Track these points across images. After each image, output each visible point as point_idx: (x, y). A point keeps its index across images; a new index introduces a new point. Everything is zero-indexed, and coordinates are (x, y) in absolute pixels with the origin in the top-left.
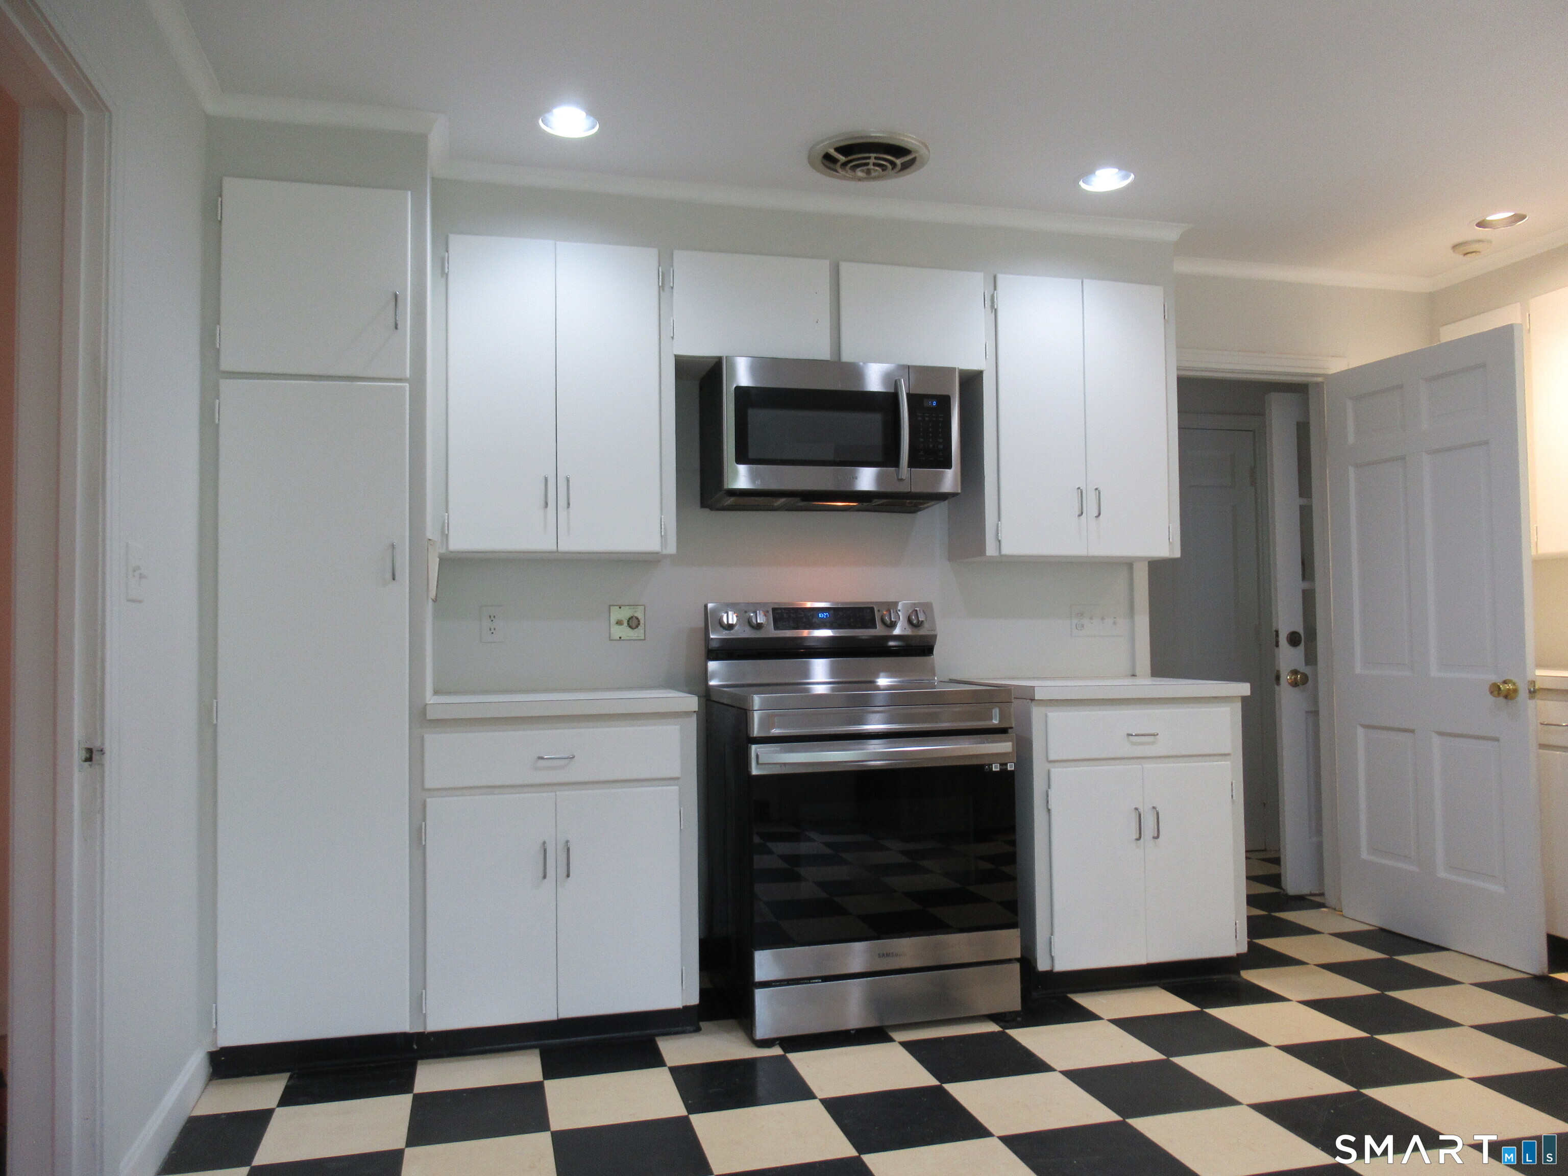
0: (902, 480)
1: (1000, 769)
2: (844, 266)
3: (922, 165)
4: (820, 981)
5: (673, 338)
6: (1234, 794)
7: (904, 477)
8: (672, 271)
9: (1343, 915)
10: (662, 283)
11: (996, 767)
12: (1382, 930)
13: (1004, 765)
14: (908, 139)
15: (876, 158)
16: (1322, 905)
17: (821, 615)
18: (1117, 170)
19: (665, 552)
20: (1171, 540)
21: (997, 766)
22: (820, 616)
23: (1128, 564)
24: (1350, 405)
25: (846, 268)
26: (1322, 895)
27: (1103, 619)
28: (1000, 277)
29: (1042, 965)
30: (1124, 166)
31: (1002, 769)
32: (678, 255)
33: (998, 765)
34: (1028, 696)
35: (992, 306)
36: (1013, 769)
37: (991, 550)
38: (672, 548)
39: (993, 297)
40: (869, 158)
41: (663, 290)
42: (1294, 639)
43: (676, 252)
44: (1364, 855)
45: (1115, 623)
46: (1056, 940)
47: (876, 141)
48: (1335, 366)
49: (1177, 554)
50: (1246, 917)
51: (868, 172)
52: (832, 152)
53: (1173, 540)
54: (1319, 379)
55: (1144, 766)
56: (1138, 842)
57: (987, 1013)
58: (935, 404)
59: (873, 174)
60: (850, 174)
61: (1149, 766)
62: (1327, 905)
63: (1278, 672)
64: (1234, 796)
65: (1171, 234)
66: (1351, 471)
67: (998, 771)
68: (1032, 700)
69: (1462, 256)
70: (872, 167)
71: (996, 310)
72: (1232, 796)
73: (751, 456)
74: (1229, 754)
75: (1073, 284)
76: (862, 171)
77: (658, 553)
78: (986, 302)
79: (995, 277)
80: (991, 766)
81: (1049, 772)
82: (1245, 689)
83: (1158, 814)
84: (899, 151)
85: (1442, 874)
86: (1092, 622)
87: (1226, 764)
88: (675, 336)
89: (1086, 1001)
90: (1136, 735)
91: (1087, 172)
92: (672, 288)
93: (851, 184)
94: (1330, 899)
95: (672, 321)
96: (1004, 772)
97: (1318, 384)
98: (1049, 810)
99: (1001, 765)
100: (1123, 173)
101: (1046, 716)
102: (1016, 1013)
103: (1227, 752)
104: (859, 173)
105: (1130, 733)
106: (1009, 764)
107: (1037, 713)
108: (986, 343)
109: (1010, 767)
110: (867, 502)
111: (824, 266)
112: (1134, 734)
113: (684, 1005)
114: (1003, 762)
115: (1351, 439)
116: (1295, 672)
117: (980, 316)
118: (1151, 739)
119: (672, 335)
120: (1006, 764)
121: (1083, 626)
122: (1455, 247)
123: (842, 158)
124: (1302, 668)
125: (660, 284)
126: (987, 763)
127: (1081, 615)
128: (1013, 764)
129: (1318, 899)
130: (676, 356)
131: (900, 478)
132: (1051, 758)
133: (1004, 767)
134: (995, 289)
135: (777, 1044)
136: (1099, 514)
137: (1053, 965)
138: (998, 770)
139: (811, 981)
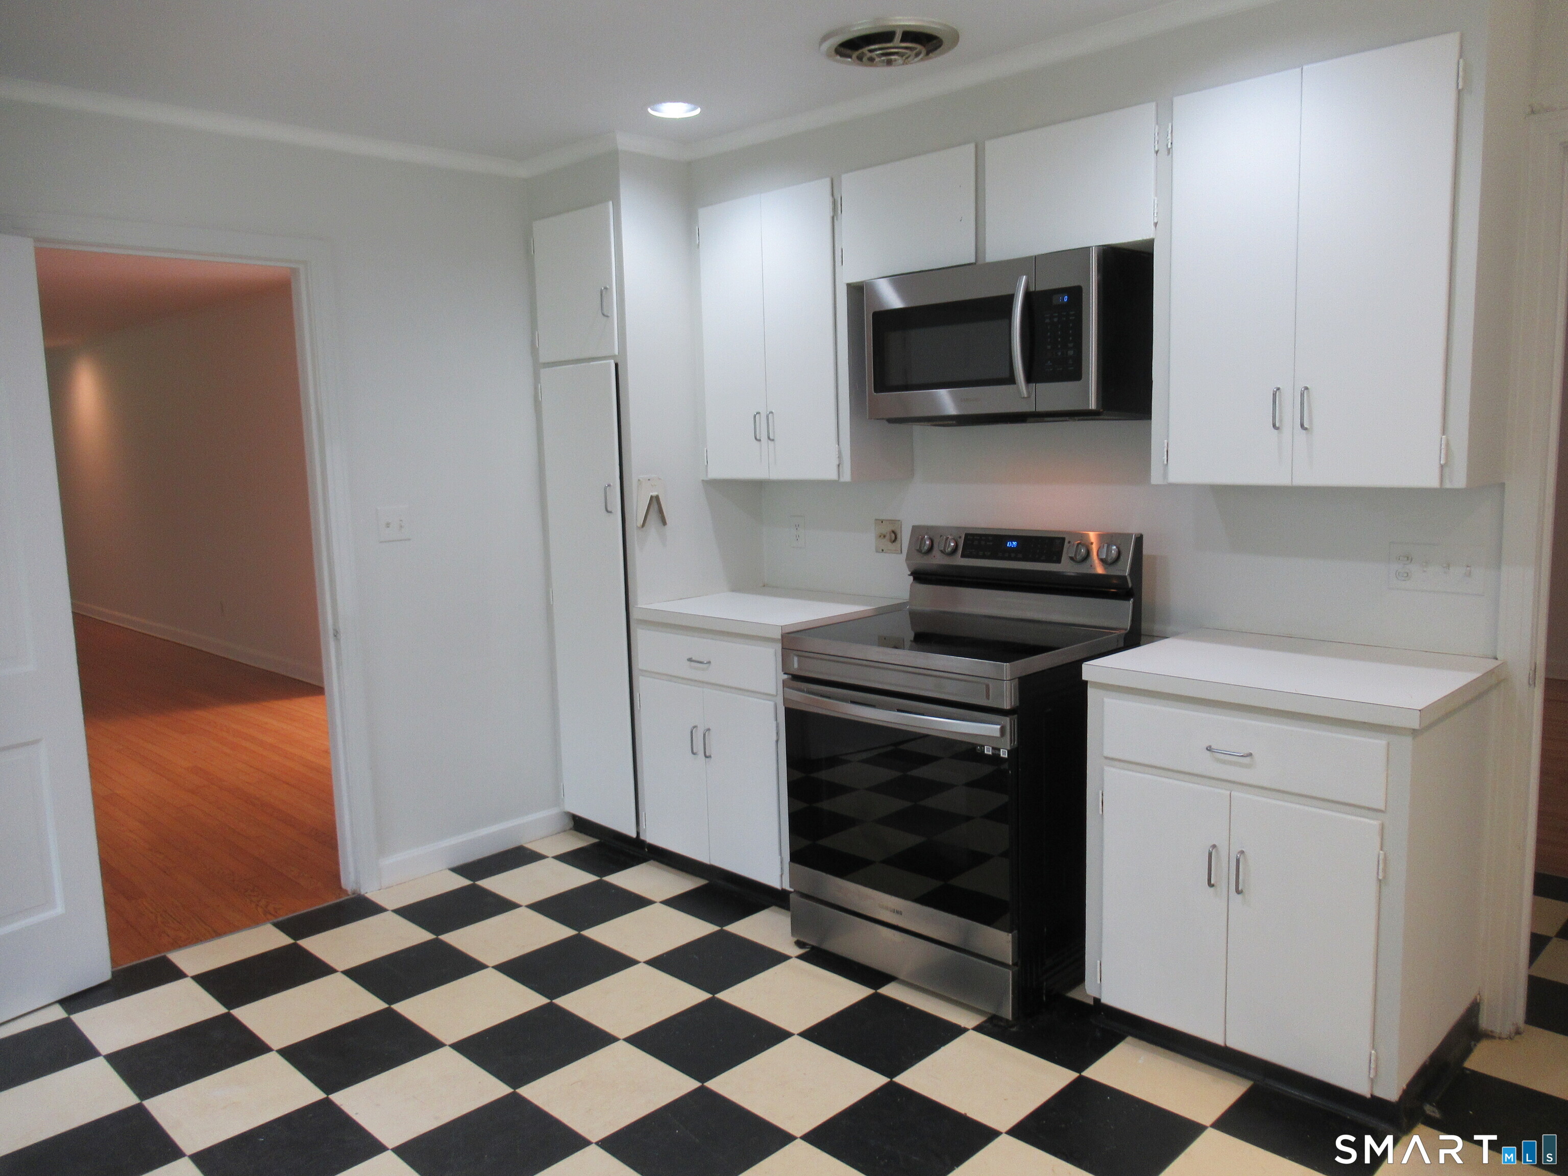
0: (1026, 398)
1: (992, 753)
2: (989, 146)
7: (1025, 395)
8: (841, 197)
13: (996, 749)
17: (1010, 544)
19: (842, 480)
20: (1443, 462)
21: (989, 749)
22: (1008, 545)
27: (1446, 566)
28: (1177, 101)
31: (995, 754)
32: (845, 179)
35: (1167, 146)
37: (1156, 478)
38: (847, 477)
39: (1167, 133)
41: (835, 219)
43: (843, 177)
45: (1468, 575)
46: (1104, 967)
49: (1459, 482)
53: (1447, 459)
55: (1233, 793)
58: (1066, 299)
61: (1240, 795)
67: (990, 755)
71: (1171, 150)
73: (890, 382)
74: (1380, 811)
77: (837, 481)
78: (1158, 143)
79: (1172, 105)
80: (983, 748)
81: (1103, 769)
86: (1426, 570)
92: (841, 215)
95: (841, 249)
98: (1102, 816)
99: (993, 748)
101: (1103, 701)
106: (1001, 750)
107: (1093, 696)
108: (1156, 199)
109: (1001, 753)
113: (782, 887)
114: (995, 746)
117: (1148, 165)
120: (999, 750)
121: (1408, 575)
125: (833, 214)
126: (978, 743)
127: (1406, 558)
128: (1006, 751)
130: (847, 285)
132: (1106, 753)
133: (997, 752)
134: (1172, 120)
137: (1100, 994)
138: (990, 753)
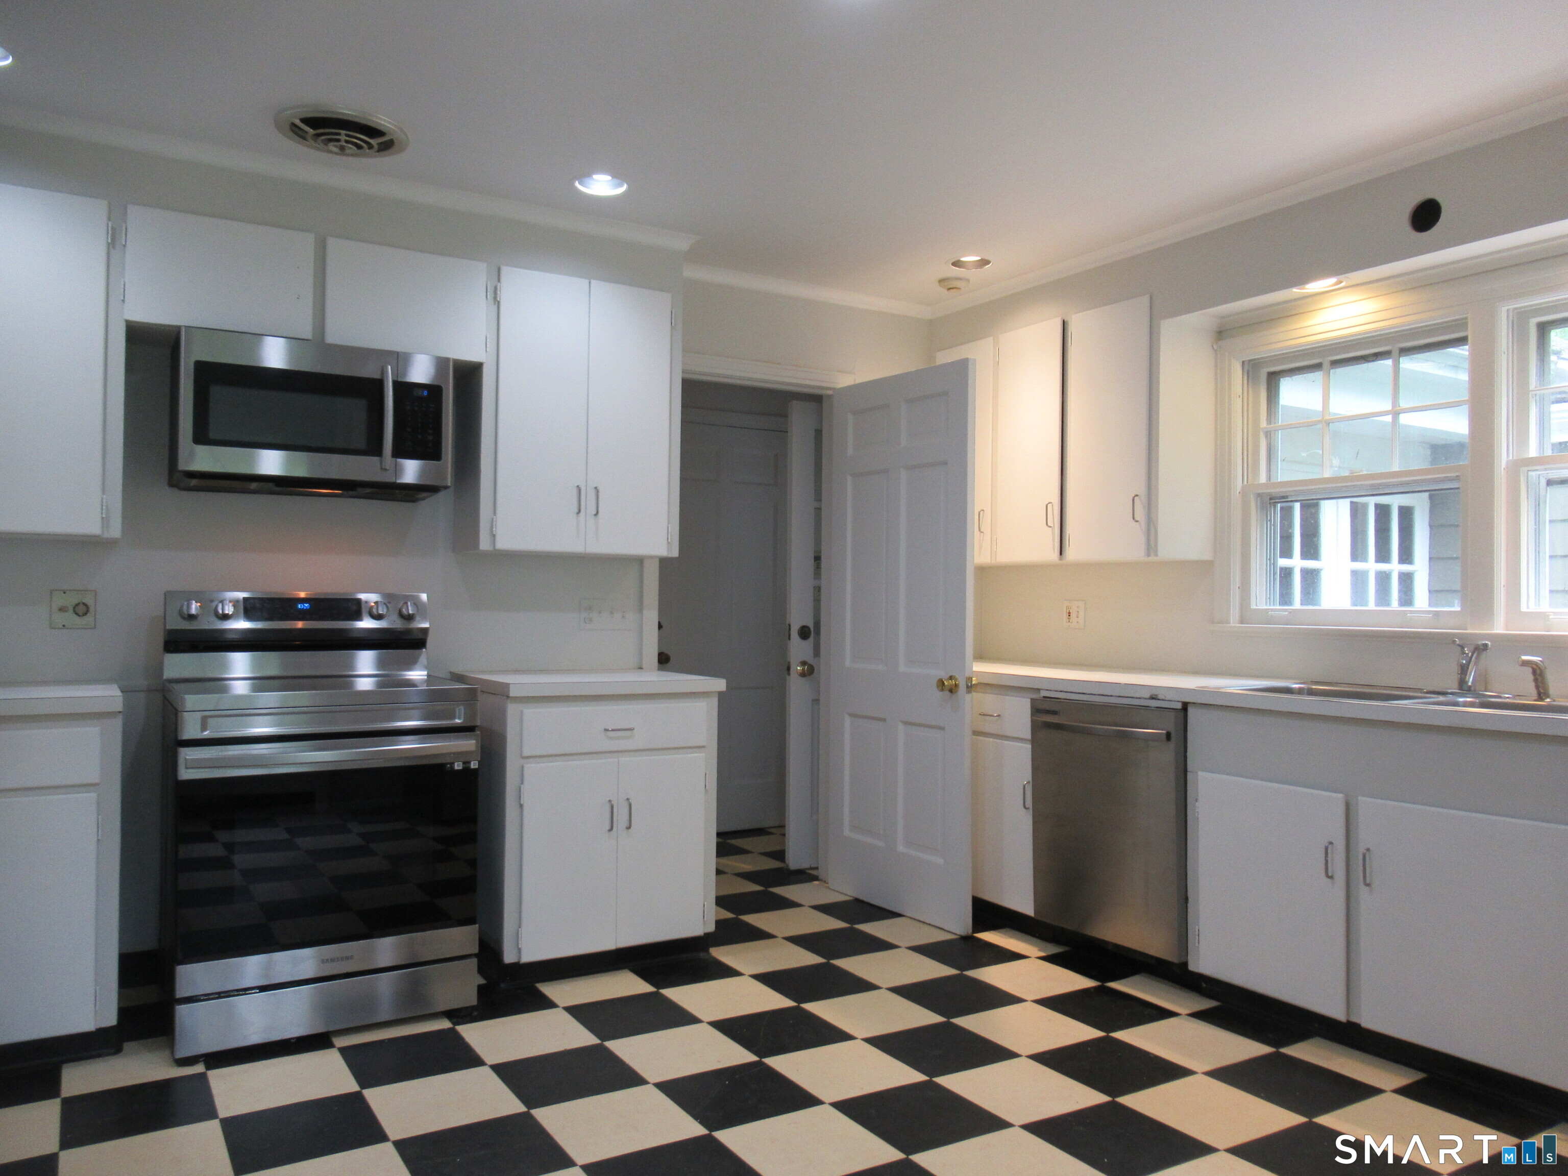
0: (386, 470)
1: (463, 767)
2: (331, 242)
3: (402, 149)
4: (258, 991)
5: (123, 301)
6: (707, 784)
7: (387, 467)
8: (124, 228)
9: (828, 888)
10: (112, 239)
11: (458, 765)
12: (857, 901)
13: (466, 763)
14: (382, 120)
15: (347, 135)
16: (816, 878)
17: (301, 606)
18: (609, 178)
19: (106, 535)
20: (669, 541)
22: (299, 607)
23: (639, 561)
24: (850, 417)
25: (333, 244)
26: (817, 868)
27: (612, 613)
28: (505, 270)
29: (509, 957)
30: (618, 175)
31: (465, 767)
32: (134, 211)
33: (461, 763)
34: (502, 692)
35: (495, 298)
36: (477, 767)
37: (484, 544)
38: (115, 531)
39: (496, 289)
40: (339, 134)
41: (114, 247)
42: (804, 633)
43: (130, 207)
44: (847, 832)
45: (623, 617)
46: (524, 931)
47: (345, 118)
48: (844, 381)
49: (675, 553)
50: (715, 897)
51: (342, 148)
52: (297, 122)
53: (671, 539)
54: (830, 392)
55: (620, 759)
56: (611, 832)
57: (442, 1010)
58: (425, 393)
59: (348, 151)
60: (321, 146)
61: (624, 759)
62: (820, 877)
63: (789, 663)
64: (707, 786)
65: (682, 243)
66: (849, 479)
67: (461, 769)
68: (508, 697)
69: (946, 291)
70: (344, 144)
71: (499, 302)
72: (705, 786)
73: (212, 435)
74: (704, 747)
75: (577, 284)
76: (336, 146)
77: (98, 536)
78: (488, 294)
79: (499, 270)
80: (453, 765)
81: (523, 768)
82: (720, 684)
83: (630, 805)
84: (372, 132)
85: (901, 848)
86: (601, 615)
87: (700, 756)
88: (126, 299)
89: (549, 990)
90: (613, 730)
91: (585, 175)
92: (125, 246)
93: (324, 156)
94: (820, 873)
95: (122, 283)
96: (467, 770)
97: (830, 396)
98: (521, 806)
99: (464, 763)
100: (616, 181)
101: (522, 712)
102: (472, 1008)
103: (701, 744)
104: (332, 147)
105: (607, 728)
106: (472, 763)
107: (512, 709)
108: (487, 334)
109: (474, 766)
110: (352, 490)
111: (308, 241)
112: (610, 729)
113: (98, 1027)
114: (467, 760)
115: (850, 451)
116: (804, 663)
117: (480, 307)
118: (628, 733)
119: (122, 298)
120: (469, 763)
121: (591, 620)
122: (941, 281)
123: (311, 131)
124: (811, 660)
125: (109, 241)
126: (448, 761)
127: (590, 608)
128: (477, 762)
129: (814, 872)
130: (127, 321)
131: (383, 468)
132: (525, 754)
133: (468, 765)
134: (499, 280)
135: (201, 1061)
136: (597, 512)
137: (520, 957)
139: (247, 992)
